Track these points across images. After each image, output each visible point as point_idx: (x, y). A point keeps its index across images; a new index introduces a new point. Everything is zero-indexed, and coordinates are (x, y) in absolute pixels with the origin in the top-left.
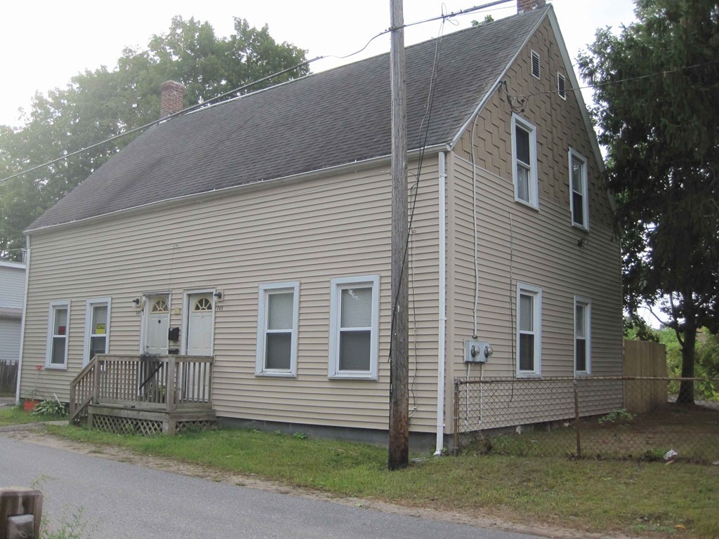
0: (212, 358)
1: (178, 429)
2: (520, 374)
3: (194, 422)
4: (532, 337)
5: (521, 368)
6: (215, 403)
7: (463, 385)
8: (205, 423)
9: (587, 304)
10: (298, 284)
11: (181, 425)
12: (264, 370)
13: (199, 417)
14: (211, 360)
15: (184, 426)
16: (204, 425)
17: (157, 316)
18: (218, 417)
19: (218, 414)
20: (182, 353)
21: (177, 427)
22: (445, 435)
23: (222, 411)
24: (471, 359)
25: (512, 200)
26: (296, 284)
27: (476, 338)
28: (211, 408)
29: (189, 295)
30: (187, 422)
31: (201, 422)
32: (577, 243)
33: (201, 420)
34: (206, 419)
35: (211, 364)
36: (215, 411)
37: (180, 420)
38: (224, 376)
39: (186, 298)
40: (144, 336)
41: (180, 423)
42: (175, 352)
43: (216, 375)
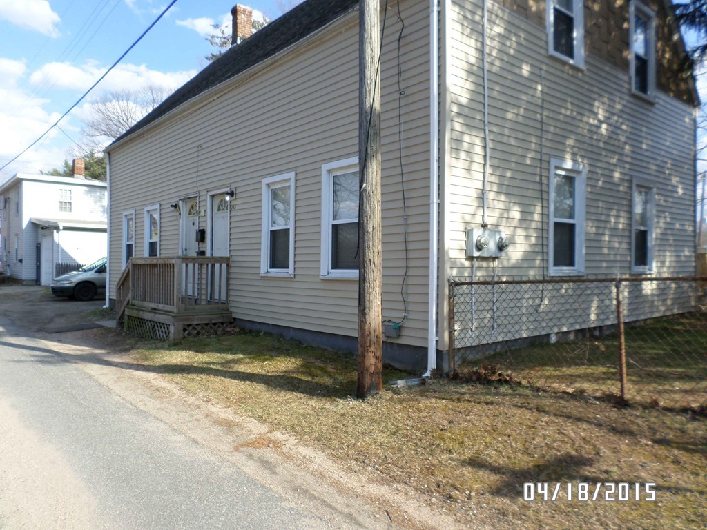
1: (187, 332)
2: (554, 271)
3: (207, 324)
4: (572, 226)
5: (556, 264)
6: (232, 304)
7: (458, 288)
8: (220, 325)
9: (650, 188)
10: (293, 173)
11: (191, 328)
12: (269, 270)
13: (211, 320)
14: (227, 260)
15: (194, 329)
16: (219, 327)
17: (192, 218)
18: (235, 319)
19: (234, 316)
20: (208, 254)
21: (185, 330)
23: (238, 313)
24: (476, 253)
26: (291, 175)
27: (486, 226)
28: (228, 310)
29: (213, 197)
30: (197, 325)
31: (215, 324)
33: (214, 322)
34: (220, 321)
35: (228, 265)
36: (231, 313)
37: (188, 323)
38: (237, 276)
39: (209, 199)
40: (182, 239)
41: (189, 325)
42: (202, 253)
43: (232, 276)
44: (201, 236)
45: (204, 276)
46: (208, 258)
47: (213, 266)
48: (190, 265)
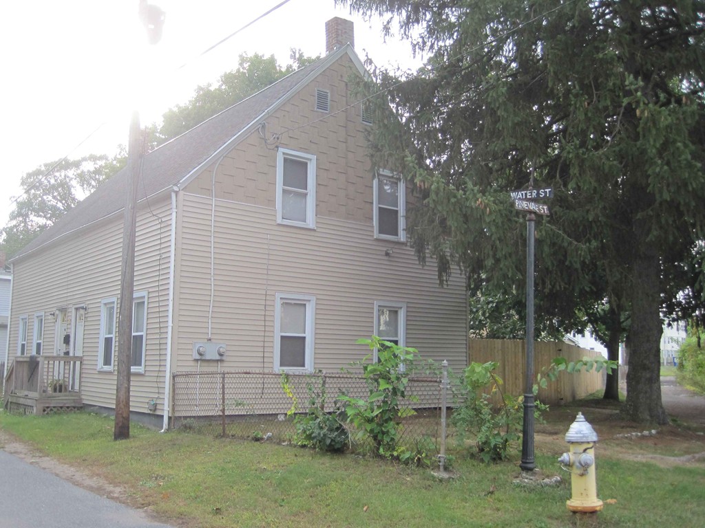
0: (81, 358)
1: (46, 413)
3: (61, 407)
4: (304, 339)
6: (83, 393)
8: (72, 408)
9: (401, 308)
11: (49, 409)
12: (103, 366)
13: (65, 404)
14: (81, 359)
15: (51, 410)
16: (72, 410)
17: (64, 325)
18: (84, 404)
19: (84, 402)
20: (71, 354)
21: (44, 411)
22: (170, 418)
23: (86, 400)
24: (198, 357)
25: (273, 223)
27: (210, 340)
28: (79, 397)
29: (77, 309)
30: (54, 407)
31: (68, 407)
32: (384, 253)
33: (67, 405)
34: (73, 405)
35: (81, 362)
36: (81, 399)
37: (47, 405)
38: (86, 371)
39: (74, 311)
40: (57, 341)
41: (48, 407)
42: (67, 353)
43: (83, 371)
44: (67, 340)
45: (67, 371)
46: (71, 357)
47: (75, 363)
48: (57, 363)
